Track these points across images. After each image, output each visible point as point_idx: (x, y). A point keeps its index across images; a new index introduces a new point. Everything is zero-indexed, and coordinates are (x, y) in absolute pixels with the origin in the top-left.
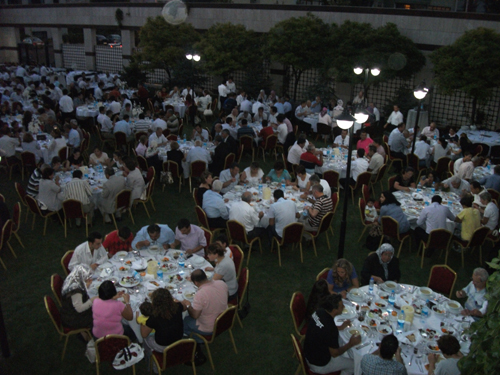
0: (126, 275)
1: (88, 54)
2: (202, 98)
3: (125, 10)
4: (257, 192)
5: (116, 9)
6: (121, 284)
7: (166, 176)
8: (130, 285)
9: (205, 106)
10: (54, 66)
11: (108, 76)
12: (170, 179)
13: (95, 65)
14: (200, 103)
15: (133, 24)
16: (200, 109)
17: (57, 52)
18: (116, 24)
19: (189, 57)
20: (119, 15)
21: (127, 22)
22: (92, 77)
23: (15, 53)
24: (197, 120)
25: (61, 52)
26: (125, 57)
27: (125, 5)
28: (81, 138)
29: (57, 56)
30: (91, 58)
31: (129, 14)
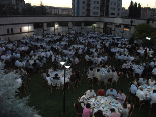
0: (98, 103)
1: (121, 32)
2: (150, 51)
3: (133, 20)
4: (150, 88)
5: (131, 20)
6: (95, 105)
7: (127, 76)
8: (97, 106)
9: (151, 54)
10: (112, 34)
11: (125, 40)
12: (128, 77)
13: (123, 35)
14: (149, 53)
15: (135, 25)
16: (149, 55)
17: (113, 30)
18: (130, 24)
19: (147, 38)
20: (132, 22)
21: (133, 24)
22: (120, 39)
23: (102, 29)
24: (147, 58)
25: (114, 31)
26: (131, 34)
27: (134, 19)
28: (108, 59)
29: (113, 32)
30: (122, 33)
31: (134, 22)
